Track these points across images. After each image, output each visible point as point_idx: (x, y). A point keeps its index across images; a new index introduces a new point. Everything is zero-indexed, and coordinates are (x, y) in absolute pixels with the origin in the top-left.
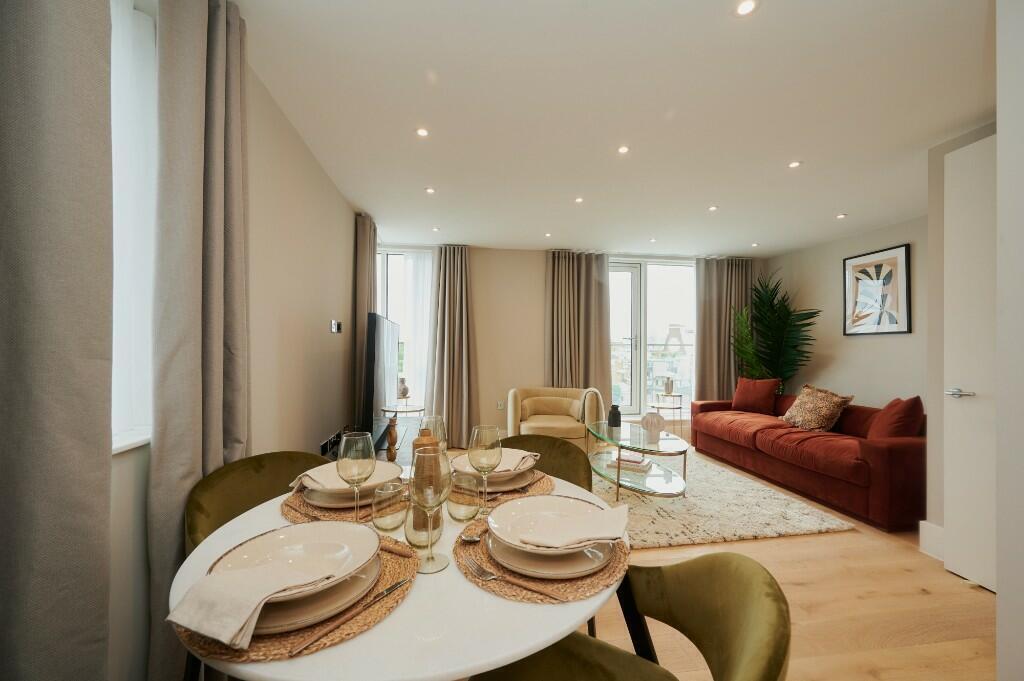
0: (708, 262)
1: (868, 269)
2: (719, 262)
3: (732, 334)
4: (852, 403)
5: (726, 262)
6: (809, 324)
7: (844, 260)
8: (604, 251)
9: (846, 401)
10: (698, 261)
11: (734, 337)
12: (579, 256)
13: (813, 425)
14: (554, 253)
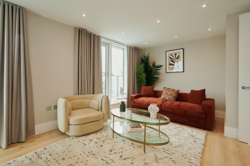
0: (130, 47)
1: (173, 55)
2: (132, 48)
4: (180, 92)
5: (134, 48)
6: (160, 69)
7: (166, 52)
8: (100, 35)
9: (178, 91)
10: (127, 47)
12: (90, 34)
13: (172, 100)
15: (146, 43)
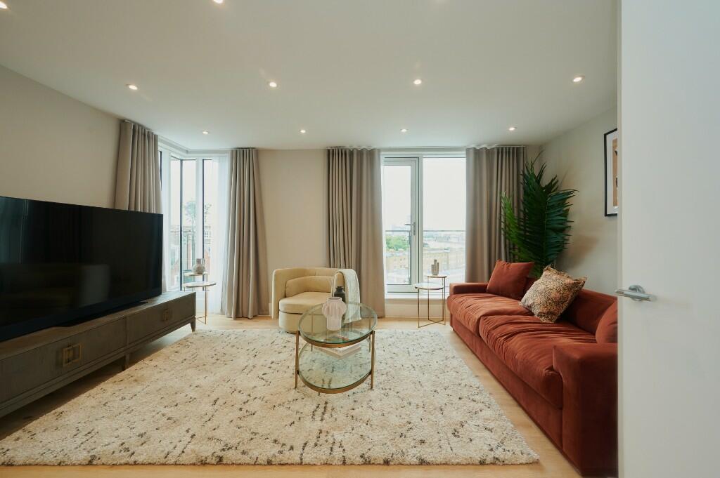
0: (477, 152)
2: (489, 152)
3: (503, 220)
5: (496, 151)
7: (605, 135)
8: (375, 145)
9: (578, 283)
10: (468, 150)
11: (505, 223)
12: (351, 153)
13: (541, 310)
14: (329, 151)
15: (512, 129)
